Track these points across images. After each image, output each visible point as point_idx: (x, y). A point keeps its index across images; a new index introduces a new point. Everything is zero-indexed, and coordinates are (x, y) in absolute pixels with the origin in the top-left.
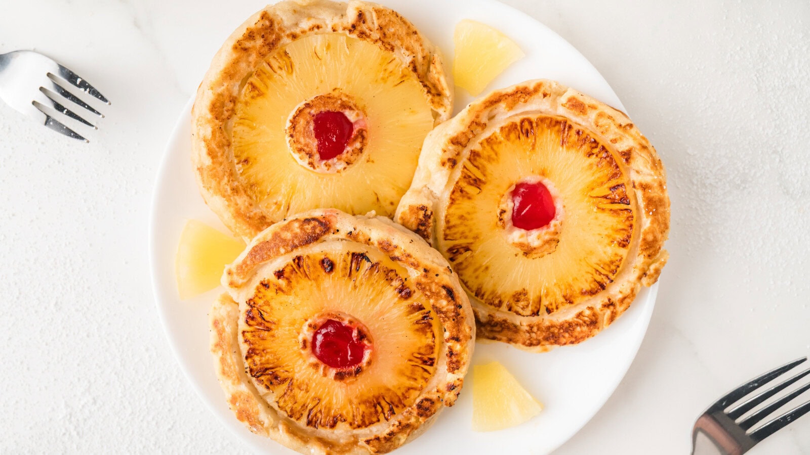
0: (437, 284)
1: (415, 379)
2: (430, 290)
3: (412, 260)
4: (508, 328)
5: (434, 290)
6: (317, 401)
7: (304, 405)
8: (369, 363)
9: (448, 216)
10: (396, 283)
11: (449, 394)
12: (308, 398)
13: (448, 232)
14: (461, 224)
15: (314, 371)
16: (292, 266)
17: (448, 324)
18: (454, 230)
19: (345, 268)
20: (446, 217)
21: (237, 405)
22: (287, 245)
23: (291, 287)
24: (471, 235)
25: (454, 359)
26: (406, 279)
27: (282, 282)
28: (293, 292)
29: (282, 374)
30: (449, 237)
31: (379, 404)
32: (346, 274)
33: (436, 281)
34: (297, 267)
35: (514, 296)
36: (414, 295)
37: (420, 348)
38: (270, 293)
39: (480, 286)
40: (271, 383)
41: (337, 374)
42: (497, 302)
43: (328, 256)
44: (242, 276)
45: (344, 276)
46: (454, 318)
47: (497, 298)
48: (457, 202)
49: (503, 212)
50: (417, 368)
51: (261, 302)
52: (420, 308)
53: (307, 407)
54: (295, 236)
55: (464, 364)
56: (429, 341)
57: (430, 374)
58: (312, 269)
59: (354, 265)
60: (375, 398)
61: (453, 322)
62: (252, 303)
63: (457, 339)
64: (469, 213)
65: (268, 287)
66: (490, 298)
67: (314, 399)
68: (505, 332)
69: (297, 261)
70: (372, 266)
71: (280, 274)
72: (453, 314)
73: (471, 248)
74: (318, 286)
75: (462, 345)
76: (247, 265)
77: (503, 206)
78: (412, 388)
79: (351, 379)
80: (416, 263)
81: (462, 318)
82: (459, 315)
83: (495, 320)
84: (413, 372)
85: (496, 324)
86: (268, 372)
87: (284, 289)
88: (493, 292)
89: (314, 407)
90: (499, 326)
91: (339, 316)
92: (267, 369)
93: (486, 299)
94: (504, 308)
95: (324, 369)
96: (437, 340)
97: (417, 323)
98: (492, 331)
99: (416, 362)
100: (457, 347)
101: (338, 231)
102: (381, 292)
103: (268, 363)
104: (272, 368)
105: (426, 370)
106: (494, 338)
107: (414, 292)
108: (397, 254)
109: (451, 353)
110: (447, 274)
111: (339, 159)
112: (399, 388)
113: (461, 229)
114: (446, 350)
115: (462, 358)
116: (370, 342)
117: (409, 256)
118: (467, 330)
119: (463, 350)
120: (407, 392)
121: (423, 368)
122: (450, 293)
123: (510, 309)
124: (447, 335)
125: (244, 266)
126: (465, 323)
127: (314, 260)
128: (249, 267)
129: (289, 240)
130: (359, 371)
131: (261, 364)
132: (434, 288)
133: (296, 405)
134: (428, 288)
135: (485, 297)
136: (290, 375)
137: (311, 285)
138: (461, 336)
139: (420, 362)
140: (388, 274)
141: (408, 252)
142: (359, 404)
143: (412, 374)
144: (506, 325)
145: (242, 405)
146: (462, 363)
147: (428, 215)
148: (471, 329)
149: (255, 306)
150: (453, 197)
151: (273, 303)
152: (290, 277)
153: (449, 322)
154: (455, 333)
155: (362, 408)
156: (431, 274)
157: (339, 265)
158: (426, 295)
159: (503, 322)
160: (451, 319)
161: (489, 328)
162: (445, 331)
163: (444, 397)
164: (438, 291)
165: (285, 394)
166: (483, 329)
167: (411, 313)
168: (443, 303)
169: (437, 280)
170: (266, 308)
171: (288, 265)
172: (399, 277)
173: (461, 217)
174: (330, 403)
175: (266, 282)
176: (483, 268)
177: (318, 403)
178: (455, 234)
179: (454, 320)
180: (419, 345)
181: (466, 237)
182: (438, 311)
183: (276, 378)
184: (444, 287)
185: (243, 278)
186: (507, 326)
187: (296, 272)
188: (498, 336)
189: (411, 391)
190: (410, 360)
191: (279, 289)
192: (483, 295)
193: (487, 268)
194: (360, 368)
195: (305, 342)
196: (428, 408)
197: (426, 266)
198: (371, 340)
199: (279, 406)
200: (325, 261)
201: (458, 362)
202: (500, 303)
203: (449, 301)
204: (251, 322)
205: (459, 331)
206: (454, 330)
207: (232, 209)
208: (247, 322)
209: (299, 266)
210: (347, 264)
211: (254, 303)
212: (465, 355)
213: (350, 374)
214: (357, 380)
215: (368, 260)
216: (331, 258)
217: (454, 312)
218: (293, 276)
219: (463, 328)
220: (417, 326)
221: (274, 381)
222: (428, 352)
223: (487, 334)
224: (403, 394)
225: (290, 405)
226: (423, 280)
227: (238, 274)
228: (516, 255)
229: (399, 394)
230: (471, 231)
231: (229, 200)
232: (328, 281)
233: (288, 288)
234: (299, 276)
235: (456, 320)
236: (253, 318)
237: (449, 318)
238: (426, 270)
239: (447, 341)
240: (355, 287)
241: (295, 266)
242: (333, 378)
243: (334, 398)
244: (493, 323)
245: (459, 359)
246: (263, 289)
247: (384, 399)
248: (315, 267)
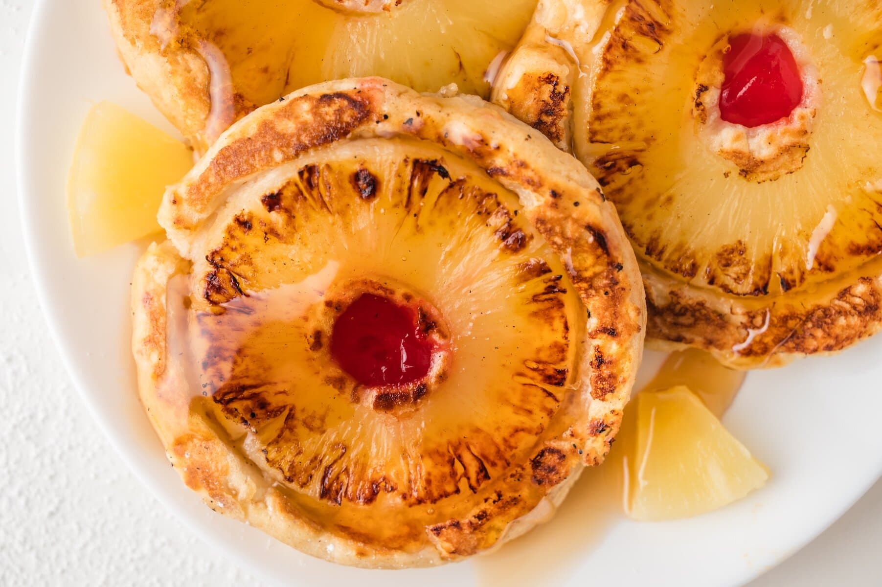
0: (576, 221)
1: (530, 412)
2: (563, 235)
3: (528, 173)
4: (708, 319)
5: (569, 234)
6: (341, 451)
7: (315, 458)
8: (442, 377)
9: (598, 96)
10: (497, 221)
11: (593, 442)
12: (323, 443)
13: (597, 126)
14: (623, 110)
15: (336, 391)
16: (296, 185)
17: (595, 303)
18: (608, 123)
19: (400, 191)
20: (594, 96)
21: (187, 456)
22: (288, 146)
23: (294, 228)
24: (641, 134)
25: (606, 372)
26: (516, 212)
27: (277, 218)
28: (297, 236)
29: (275, 401)
30: (599, 137)
31: (459, 458)
32: (401, 202)
33: (574, 215)
34: (306, 188)
35: (720, 255)
36: (531, 243)
37: (539, 351)
38: (252, 240)
39: (655, 236)
40: (253, 416)
41: (379, 398)
42: (687, 266)
43: (366, 165)
44: (199, 207)
45: (396, 206)
46: (608, 289)
47: (688, 258)
48: (616, 67)
49: (703, 89)
50: (533, 390)
51: (234, 257)
52: (542, 270)
53: (321, 461)
54: (304, 127)
55: (624, 381)
56: (558, 337)
57: (557, 400)
58: (335, 191)
59: (416, 183)
60: (452, 446)
61: (605, 297)
62: (217, 259)
63: (612, 332)
64: (637, 91)
65: (250, 228)
66: (675, 258)
67: (334, 446)
68: (701, 325)
69: (306, 175)
70: (451, 186)
71: (272, 201)
72: (605, 282)
73: (640, 160)
74: (346, 226)
75: (620, 344)
76: (209, 186)
77: (703, 79)
78: (523, 430)
79: (407, 409)
80: (536, 179)
81: (623, 289)
82: (617, 283)
83: (683, 302)
84: (525, 398)
85: (685, 310)
86: (246, 393)
87: (279, 232)
88: (680, 247)
89: (335, 462)
90: (689, 314)
91: (385, 286)
92: (244, 388)
93: (667, 261)
94: (701, 279)
95: (355, 389)
96: (572, 335)
97: (535, 299)
98: (676, 324)
99: (532, 379)
100: (612, 348)
101: (386, 117)
102: (468, 239)
103: (247, 377)
104: (255, 387)
105: (550, 394)
106: (679, 339)
107: (532, 237)
108: (499, 161)
109: (600, 361)
110: (595, 203)
112: (498, 429)
113: (622, 121)
114: (591, 354)
115: (622, 371)
116: (444, 336)
117: (523, 165)
118: (632, 314)
119: (623, 355)
120: (512, 435)
121: (544, 390)
122: (601, 239)
123: (712, 282)
124: (593, 323)
125: (203, 187)
126: (628, 300)
127: (341, 173)
128: (213, 189)
129: (292, 136)
130: (422, 393)
131: (233, 378)
132: (570, 229)
133: (300, 458)
134: (557, 229)
135: (666, 255)
136: (289, 400)
137: (333, 224)
138: (620, 327)
139: (539, 378)
140: (482, 201)
141: (522, 157)
142: (422, 457)
143: (522, 401)
144: (704, 312)
145: (196, 457)
146: (620, 379)
147: (560, 93)
148: (638, 311)
149: (224, 264)
150: (609, 57)
151: (258, 259)
152: (294, 208)
153: (597, 298)
154: (608, 321)
155: (427, 466)
156: (566, 203)
157: (389, 184)
158: (554, 243)
159: (698, 307)
160: (602, 292)
161: (669, 319)
162: (589, 316)
163: (583, 447)
164: (577, 235)
165: (279, 436)
166: (658, 320)
167: (523, 279)
168: (590, 264)
169: (576, 213)
170: (244, 269)
171: (288, 183)
172: (503, 208)
173: (623, 98)
174: (365, 456)
175: (246, 218)
176: (663, 198)
177: (343, 454)
178: (610, 130)
179: (606, 293)
180: (537, 344)
181: (631, 138)
182: (577, 276)
183: (263, 405)
184: (590, 228)
185: (201, 211)
186: (705, 315)
187: (305, 198)
188: (688, 335)
189: (522, 434)
190: (520, 374)
191: (271, 232)
192: (661, 252)
193: (670, 200)
194: (425, 386)
195: (318, 335)
196: (554, 467)
197: (556, 185)
198: (446, 332)
199: (267, 460)
200: (362, 177)
201: (612, 376)
202: (694, 270)
203: (598, 257)
204: (216, 297)
205: (616, 315)
206: (607, 314)
207: (179, 80)
208: (208, 297)
209: (310, 185)
210: (402, 183)
211: (222, 260)
212: (627, 363)
213: (405, 398)
214: (417, 410)
215: (444, 174)
216: (373, 169)
217: (607, 277)
218: (298, 206)
219: (624, 310)
220: (534, 307)
221: (258, 412)
222: (555, 357)
223: (665, 331)
224: (505, 441)
225: (289, 458)
226: (550, 214)
227: (192, 203)
228: (726, 175)
229: (498, 440)
230: (640, 125)
231: (174, 62)
232: (366, 216)
233: (289, 229)
234: (311, 206)
235: (611, 294)
236: (219, 289)
237: (597, 290)
238: (555, 194)
239: (593, 336)
240: (418, 229)
241: (302, 186)
242: (372, 406)
243: (374, 445)
244: (678, 307)
245: (615, 371)
246: (239, 232)
247: (469, 449)
248: (340, 187)
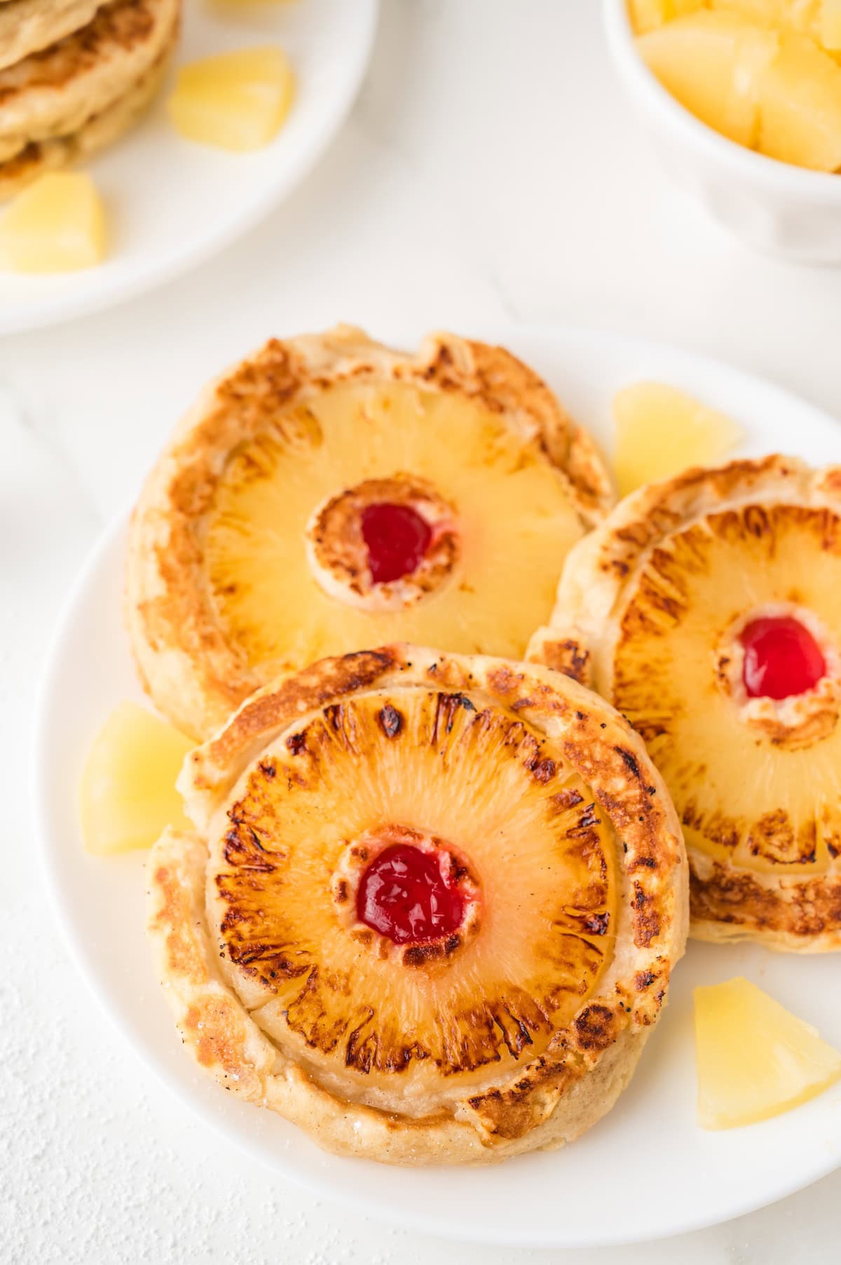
0: (603, 744)
1: (572, 965)
2: (591, 758)
3: (554, 698)
4: (757, 894)
5: (598, 757)
6: (367, 1015)
7: (341, 1021)
8: (475, 928)
9: (620, 665)
10: (526, 754)
11: (642, 1000)
12: (349, 1006)
13: (621, 693)
14: (646, 679)
15: (363, 947)
16: (321, 724)
17: (630, 834)
18: (633, 691)
19: (425, 726)
20: (616, 663)
21: (200, 1027)
22: (313, 696)
23: (319, 772)
24: (666, 702)
25: (648, 912)
26: (544, 741)
27: (302, 763)
28: (321, 783)
29: (296, 961)
30: (623, 704)
31: (498, 1019)
32: (427, 739)
33: (602, 738)
34: (331, 727)
35: (761, 825)
36: (560, 770)
37: (576, 895)
38: (276, 788)
39: (691, 805)
40: (273, 975)
41: (408, 952)
42: (727, 835)
43: (392, 702)
44: (221, 763)
45: (423, 744)
46: (643, 815)
47: (727, 827)
48: (635, 637)
49: (724, 662)
50: (574, 941)
51: (255, 809)
52: (574, 800)
53: (346, 1025)
54: (328, 680)
56: (596, 877)
57: (600, 953)
58: (360, 731)
59: (441, 720)
60: (490, 1007)
61: (640, 823)
62: (239, 813)
63: (651, 863)
64: (658, 661)
65: (274, 775)
66: (714, 826)
67: (363, 1009)
68: (751, 902)
69: (331, 714)
70: (478, 718)
71: (298, 743)
72: (639, 807)
73: (668, 729)
74: (372, 767)
75: (661, 877)
76: (232, 741)
77: (724, 652)
78: (565, 988)
79: (440, 963)
80: (561, 702)
81: (658, 814)
82: (650, 807)
83: (728, 875)
84: (565, 949)
85: (731, 884)
86: (265, 954)
87: (303, 777)
88: (717, 816)
89: (361, 1026)
90: (736, 889)
91: (413, 831)
92: (264, 948)
93: (706, 830)
94: (744, 850)
95: (383, 944)
96: (611, 875)
97: (569, 834)
98: (723, 901)
99: (572, 928)
100: (653, 883)
101: (410, 664)
102: (497, 773)
103: (268, 936)
104: (275, 947)
105: (591, 946)
106: (729, 919)
107: (561, 765)
108: (524, 693)
109: (642, 898)
110: (621, 727)
111: (408, 581)
112: (539, 987)
113: (645, 689)
114: (631, 893)
115: (665, 909)
116: (476, 883)
117: (548, 690)
118: (670, 844)
119: (666, 890)
120: (553, 994)
121: (585, 941)
122: (631, 762)
123: (756, 851)
124: (631, 856)
125: (225, 743)
126: (663, 828)
127: (366, 710)
128: (236, 744)
129: (316, 688)
130: (454, 945)
131: (253, 937)
132: (598, 752)
133: (324, 1020)
134: (586, 752)
135: (704, 824)
136: (312, 961)
137: (359, 765)
138: (659, 857)
139: (579, 926)
140: (508, 731)
141: (545, 683)
142: (456, 1018)
143: (562, 953)
144: (752, 887)
145: (209, 1025)
146: (664, 918)
147: (580, 659)
148: (676, 841)
149: (246, 819)
150: (627, 627)
151: (281, 810)
152: (319, 750)
153: (633, 825)
154: (645, 850)
155: (462, 1029)
156: (592, 724)
157: (414, 721)
158: (585, 768)
159: (745, 881)
160: (637, 818)
161: (716, 895)
162: (626, 850)
163: (633, 1003)
164: (606, 757)
165: (301, 997)
167: (555, 813)
168: (619, 784)
169: (603, 735)
170: (265, 823)
171: (313, 723)
172: (530, 736)
173: (645, 668)
174: (394, 1019)
175: (270, 764)
176: (694, 769)
177: (372, 1016)
178: (635, 697)
179: (641, 819)
180: (575, 886)
181: (656, 707)
182: (610, 801)
183: (284, 965)
184: (618, 750)
185: (223, 768)
186: (754, 890)
187: (330, 739)
188: (738, 915)
189: (563, 993)
190: (559, 923)
191: (295, 778)
192: (699, 821)
193: (702, 769)
194: (457, 937)
195: (343, 886)
196: (601, 1028)
197: (581, 707)
198: (477, 879)
199: (289, 1023)
200: (387, 714)
201: (655, 915)
202: (734, 840)
203: (630, 780)
204: (235, 856)
205: (653, 843)
206: (644, 842)
208: (227, 856)
209: (335, 727)
210: (428, 718)
211: (244, 813)
212: (670, 899)
213: (436, 951)
214: (450, 966)
215: (469, 705)
216: (399, 706)
217: (640, 801)
218: (322, 748)
219: (660, 838)
220: (568, 844)
221: (279, 972)
222: (595, 900)
223: (714, 910)
224: (547, 1002)
225: (312, 1020)
226: (578, 737)
227: (214, 758)
228: (758, 743)
229: (539, 1000)
230: (665, 694)
232: (390, 755)
233: (313, 774)
234: (336, 747)
235: (646, 819)
236: (239, 848)
237: (631, 817)
238: (581, 716)
239: (633, 869)
240: (445, 767)
241: (327, 727)
242: (401, 962)
243: (403, 1007)
244: (724, 882)
245: (657, 910)
246: (261, 782)
247: (508, 1012)
248: (364, 725)
